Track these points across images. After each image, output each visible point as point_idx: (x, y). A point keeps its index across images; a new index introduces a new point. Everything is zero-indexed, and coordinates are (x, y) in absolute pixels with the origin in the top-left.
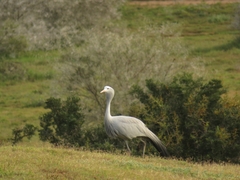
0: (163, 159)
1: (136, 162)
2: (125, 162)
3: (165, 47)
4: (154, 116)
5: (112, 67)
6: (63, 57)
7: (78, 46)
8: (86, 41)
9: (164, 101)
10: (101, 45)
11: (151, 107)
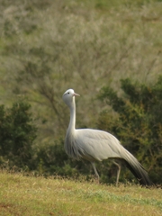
0: (144, 189)
1: (107, 192)
2: (92, 193)
3: (146, 35)
4: (132, 129)
5: (75, 62)
6: (7, 48)
7: (28, 33)
8: (39, 26)
9: (146, 108)
10: (60, 31)
11: (127, 117)
